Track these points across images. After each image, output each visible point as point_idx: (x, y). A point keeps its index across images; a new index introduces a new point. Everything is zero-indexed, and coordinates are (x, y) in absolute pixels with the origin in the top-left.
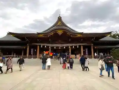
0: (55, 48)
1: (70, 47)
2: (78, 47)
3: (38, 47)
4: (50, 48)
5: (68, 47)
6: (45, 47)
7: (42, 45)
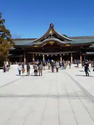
0: (48, 56)
1: (60, 55)
2: (68, 54)
3: (33, 55)
4: (43, 56)
5: (59, 55)
6: (40, 55)
7: (37, 53)
